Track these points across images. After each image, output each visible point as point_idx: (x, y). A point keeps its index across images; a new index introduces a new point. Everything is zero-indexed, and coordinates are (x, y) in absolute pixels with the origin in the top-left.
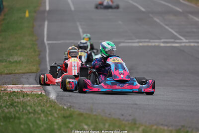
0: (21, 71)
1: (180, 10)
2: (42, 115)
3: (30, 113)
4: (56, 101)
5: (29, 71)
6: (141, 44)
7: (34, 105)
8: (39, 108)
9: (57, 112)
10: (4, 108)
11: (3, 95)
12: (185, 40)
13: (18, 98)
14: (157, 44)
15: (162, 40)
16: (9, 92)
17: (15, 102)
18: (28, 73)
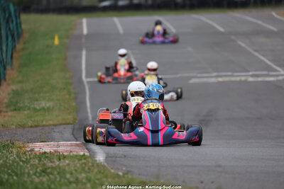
0: (51, 122)
1: (275, 29)
2: (89, 185)
3: (70, 183)
4: (105, 164)
5: (63, 122)
6: (220, 79)
7: (76, 171)
8: (83, 175)
9: (110, 180)
10: (34, 177)
11: (30, 158)
12: (282, 72)
13: (51, 162)
14: (243, 78)
15: (251, 73)
16: (38, 154)
17: (49, 168)
18: (61, 124)
